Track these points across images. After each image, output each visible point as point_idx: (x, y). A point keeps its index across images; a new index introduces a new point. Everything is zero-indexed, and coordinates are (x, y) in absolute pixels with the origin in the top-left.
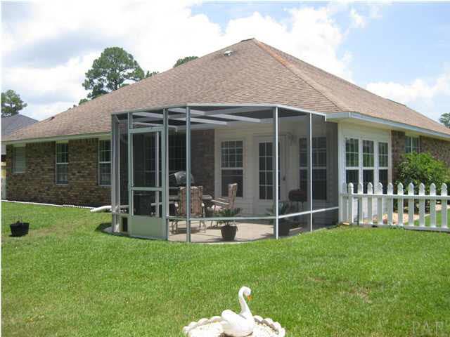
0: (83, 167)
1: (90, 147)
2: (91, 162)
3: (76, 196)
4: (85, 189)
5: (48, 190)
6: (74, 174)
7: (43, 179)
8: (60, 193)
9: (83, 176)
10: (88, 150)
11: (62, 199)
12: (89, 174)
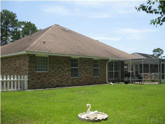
0: (87, 69)
1: (90, 61)
2: (91, 67)
3: (84, 82)
4: (88, 78)
5: (67, 80)
6: (83, 72)
7: (63, 75)
8: (75, 81)
9: (87, 73)
10: (89, 62)
11: (75, 84)
12: (90, 72)
